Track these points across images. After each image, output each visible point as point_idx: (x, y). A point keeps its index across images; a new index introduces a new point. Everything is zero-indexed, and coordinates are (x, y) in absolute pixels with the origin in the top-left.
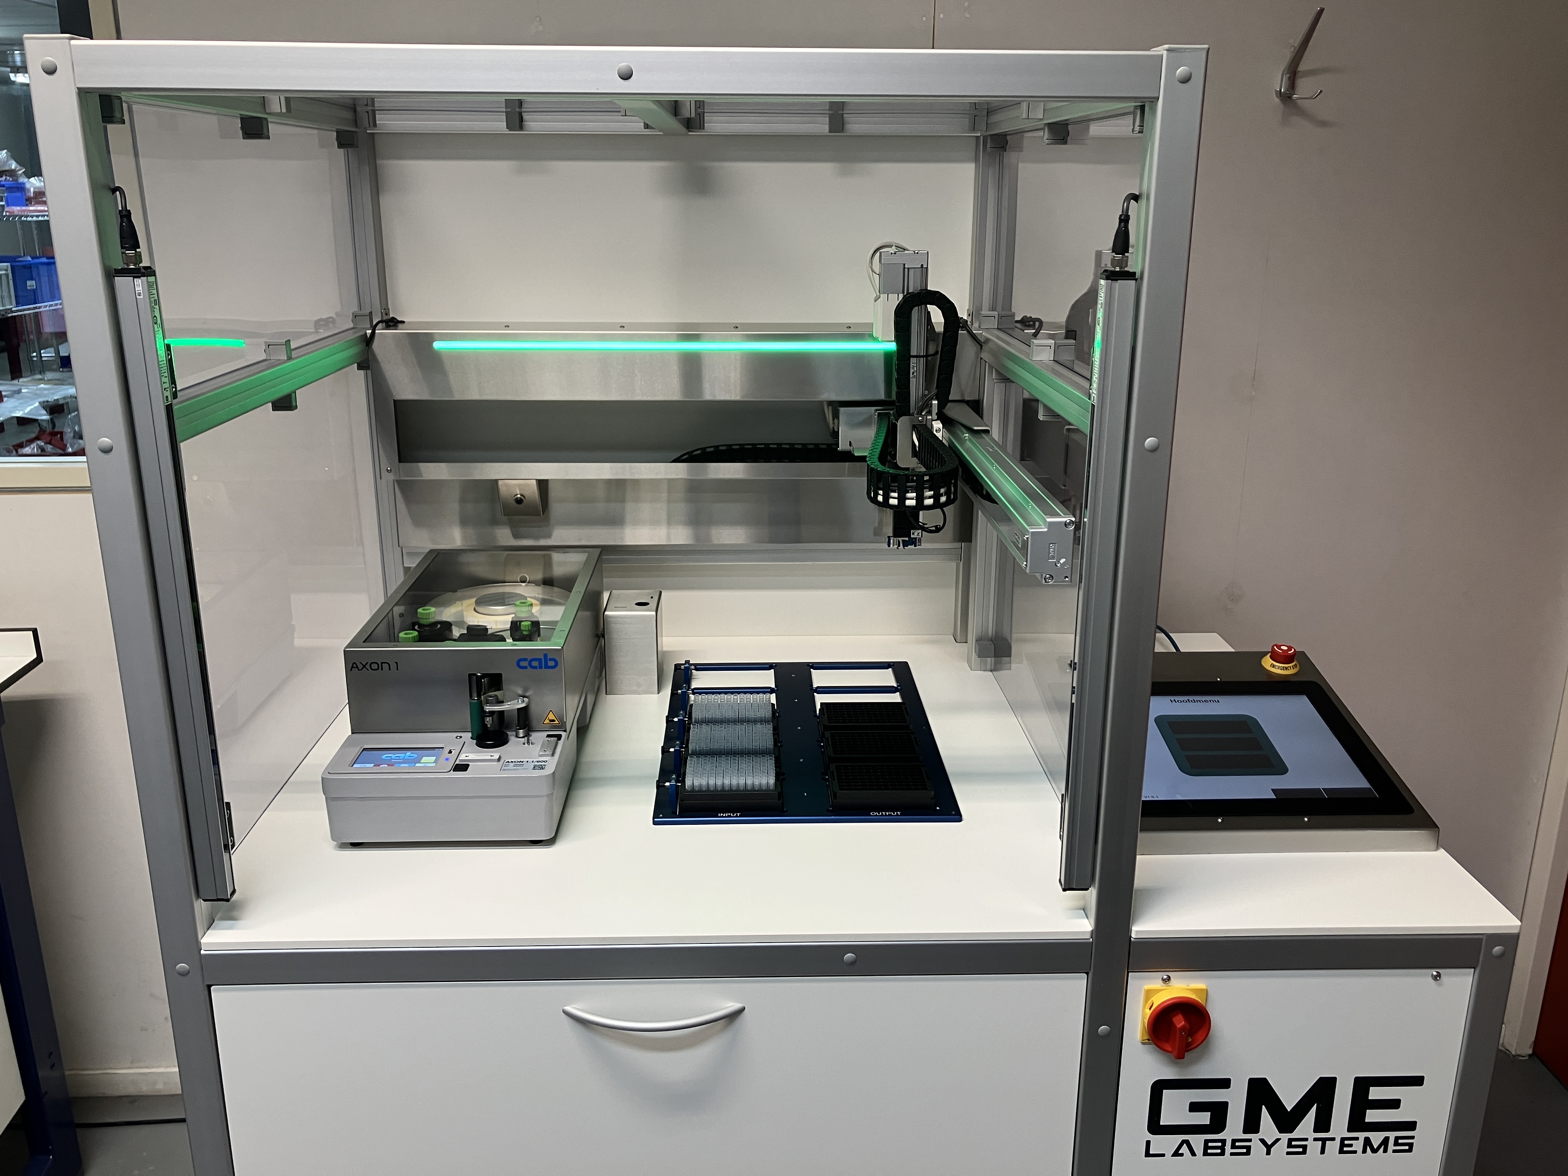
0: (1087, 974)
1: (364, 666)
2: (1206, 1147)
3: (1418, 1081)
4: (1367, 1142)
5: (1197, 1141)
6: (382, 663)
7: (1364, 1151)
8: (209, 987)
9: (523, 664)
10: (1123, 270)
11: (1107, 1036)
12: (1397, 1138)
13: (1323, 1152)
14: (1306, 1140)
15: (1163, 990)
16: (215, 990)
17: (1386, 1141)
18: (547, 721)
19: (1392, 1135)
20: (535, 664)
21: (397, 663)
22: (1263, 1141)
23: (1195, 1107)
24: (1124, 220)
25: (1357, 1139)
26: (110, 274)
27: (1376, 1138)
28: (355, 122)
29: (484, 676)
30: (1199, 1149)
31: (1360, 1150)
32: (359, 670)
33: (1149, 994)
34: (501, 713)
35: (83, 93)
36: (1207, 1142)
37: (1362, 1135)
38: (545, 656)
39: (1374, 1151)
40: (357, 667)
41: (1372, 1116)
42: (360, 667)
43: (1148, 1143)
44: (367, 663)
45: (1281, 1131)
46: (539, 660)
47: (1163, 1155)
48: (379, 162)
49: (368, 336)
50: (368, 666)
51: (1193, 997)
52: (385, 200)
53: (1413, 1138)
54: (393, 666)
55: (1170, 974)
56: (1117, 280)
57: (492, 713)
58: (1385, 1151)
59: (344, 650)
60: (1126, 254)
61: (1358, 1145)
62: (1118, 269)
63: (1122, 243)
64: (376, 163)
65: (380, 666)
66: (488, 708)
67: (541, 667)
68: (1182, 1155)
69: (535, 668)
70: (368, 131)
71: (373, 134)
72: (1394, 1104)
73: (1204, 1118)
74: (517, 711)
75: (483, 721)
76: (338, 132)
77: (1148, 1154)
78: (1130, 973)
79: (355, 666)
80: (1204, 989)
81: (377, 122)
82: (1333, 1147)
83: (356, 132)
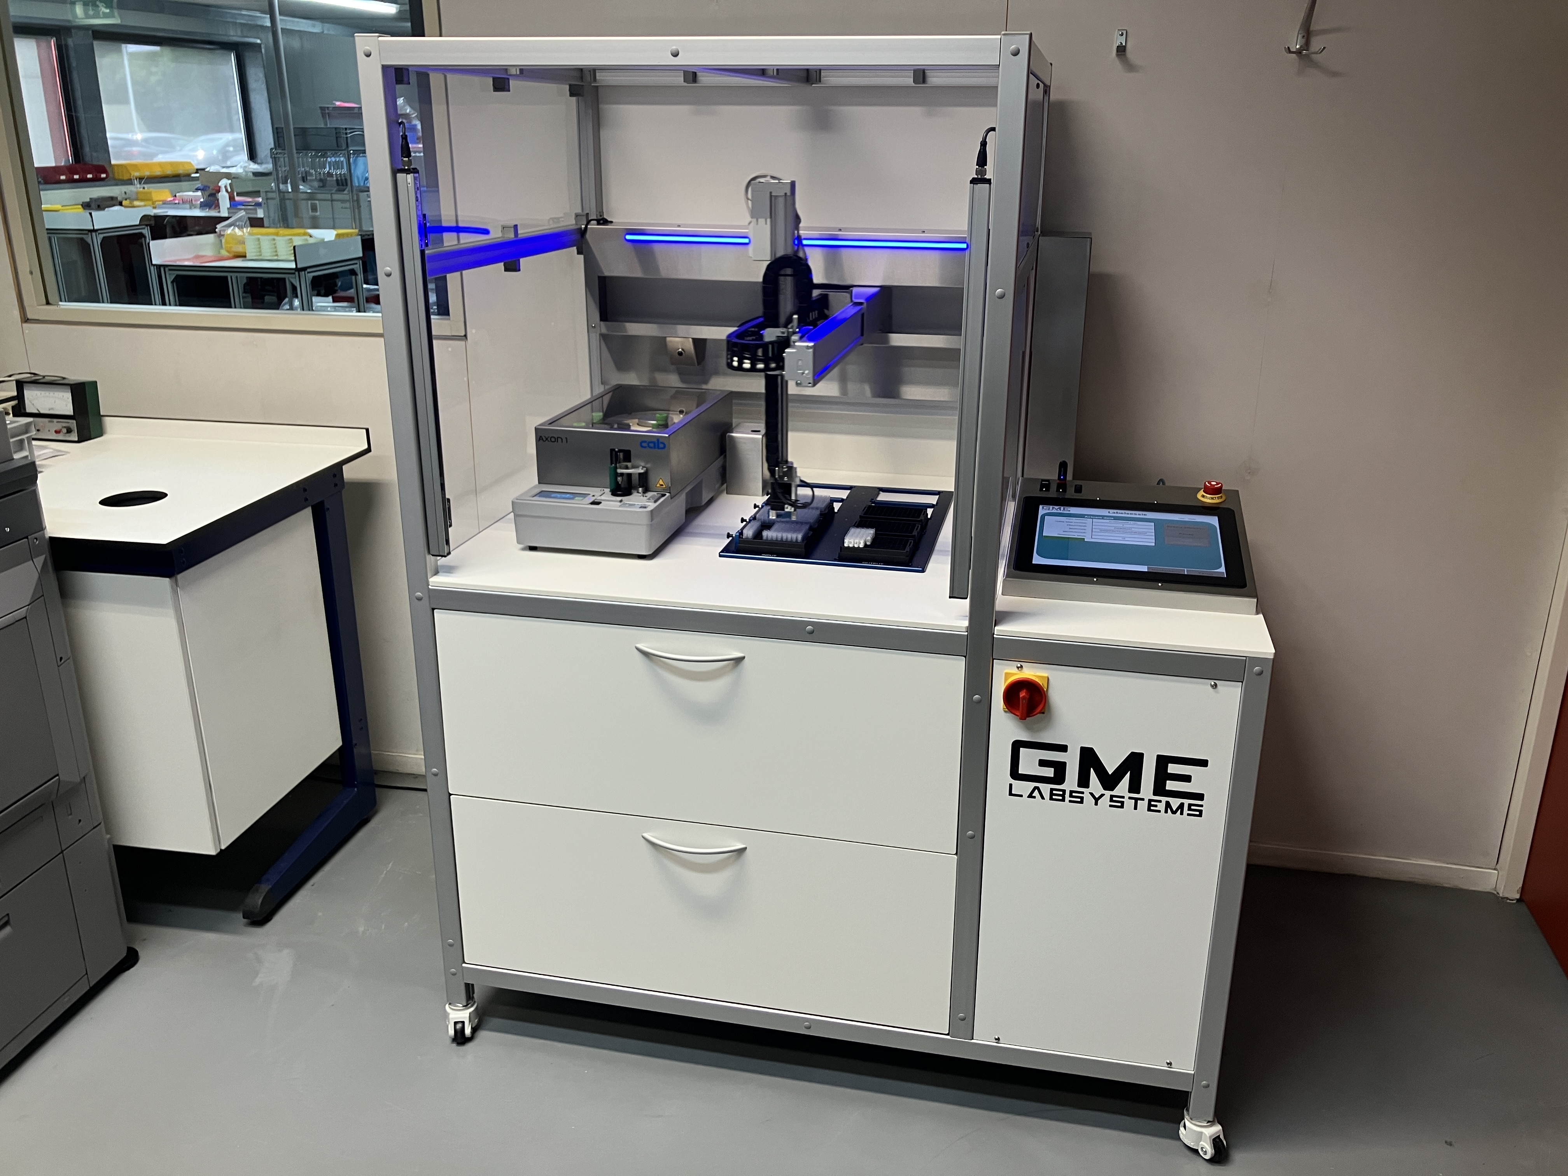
0: (965, 657)
1: (547, 439)
2: (1052, 794)
3: (1203, 763)
4: (1168, 804)
5: (1045, 788)
6: (558, 438)
7: (1166, 812)
8: (433, 609)
9: (644, 444)
10: (983, 177)
11: (979, 702)
12: (1190, 805)
13: (1136, 808)
14: (1123, 797)
15: (1017, 674)
16: (437, 612)
17: (1181, 806)
18: (658, 485)
19: (1187, 802)
20: (652, 445)
21: (566, 438)
22: (1092, 794)
23: (1043, 763)
24: (984, 144)
25: (1160, 801)
26: (395, 172)
27: (1175, 802)
28: (582, 78)
29: (620, 451)
30: (1047, 795)
31: (1163, 810)
32: (543, 441)
33: (1007, 675)
34: (630, 475)
35: (385, 68)
36: (1052, 790)
37: (1164, 799)
38: (658, 440)
39: (1174, 812)
40: (542, 439)
41: (1171, 785)
42: (544, 439)
43: (1011, 785)
44: (549, 437)
45: (1105, 789)
46: (654, 443)
47: (1021, 796)
48: (601, 106)
49: (583, 229)
50: (549, 439)
51: (1037, 680)
52: (603, 133)
53: (1202, 806)
54: (564, 440)
55: (1022, 664)
56: (977, 184)
57: (622, 474)
58: (1182, 813)
59: (535, 428)
60: (985, 167)
61: (1161, 806)
62: (979, 177)
63: (982, 160)
64: (598, 107)
65: (557, 440)
66: (619, 471)
67: (655, 448)
68: (1034, 797)
69: (651, 448)
70: (592, 85)
71: (597, 86)
72: (1187, 779)
73: (1049, 772)
74: (637, 476)
75: (616, 479)
76: (570, 86)
77: (1011, 794)
78: (994, 660)
79: (541, 438)
80: (1046, 677)
81: (597, 78)
82: (1143, 805)
83: (583, 85)
